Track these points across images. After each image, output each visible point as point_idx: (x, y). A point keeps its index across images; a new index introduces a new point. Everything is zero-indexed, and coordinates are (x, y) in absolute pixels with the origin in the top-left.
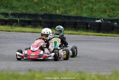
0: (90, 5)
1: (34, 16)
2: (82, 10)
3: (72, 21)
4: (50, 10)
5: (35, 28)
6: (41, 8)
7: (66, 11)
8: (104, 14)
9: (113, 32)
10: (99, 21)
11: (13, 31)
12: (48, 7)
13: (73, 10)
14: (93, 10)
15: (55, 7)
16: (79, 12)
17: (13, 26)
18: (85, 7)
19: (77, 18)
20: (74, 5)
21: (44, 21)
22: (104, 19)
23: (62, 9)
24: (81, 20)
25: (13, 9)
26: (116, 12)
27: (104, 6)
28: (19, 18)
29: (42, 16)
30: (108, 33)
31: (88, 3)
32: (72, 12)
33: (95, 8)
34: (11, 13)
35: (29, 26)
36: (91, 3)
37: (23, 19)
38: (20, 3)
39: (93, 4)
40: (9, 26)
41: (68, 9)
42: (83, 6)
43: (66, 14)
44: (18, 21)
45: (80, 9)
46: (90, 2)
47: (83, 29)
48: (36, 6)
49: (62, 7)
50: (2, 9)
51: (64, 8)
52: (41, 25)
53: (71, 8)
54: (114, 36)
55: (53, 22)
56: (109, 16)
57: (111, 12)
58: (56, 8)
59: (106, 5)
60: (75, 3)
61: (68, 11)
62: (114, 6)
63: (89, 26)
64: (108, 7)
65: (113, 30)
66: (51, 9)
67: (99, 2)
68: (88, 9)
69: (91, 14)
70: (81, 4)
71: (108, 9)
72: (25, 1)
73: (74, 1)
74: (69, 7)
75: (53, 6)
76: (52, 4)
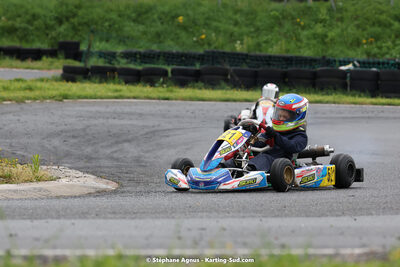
0: (319, 29)
2: (299, 40)
4: (219, 43)
5: (213, 89)
6: (195, 39)
7: (259, 45)
8: (355, 50)
12: (213, 35)
13: (277, 42)
14: (327, 40)
15: (232, 35)
16: (292, 45)
17: (157, 85)
18: (305, 33)
20: (277, 29)
23: (249, 41)
25: (124, 42)
26: (384, 45)
27: (355, 28)
31: (314, 23)
32: (275, 47)
33: (331, 34)
35: (196, 84)
36: (321, 22)
37: (184, 67)
38: (141, 28)
39: (324, 26)
40: (144, 86)
41: (265, 38)
42: (300, 30)
43: (260, 51)
45: (294, 38)
46: (317, 21)
47: (335, 89)
48: (183, 35)
49: (248, 35)
50: (98, 44)
51: (252, 37)
52: (226, 81)
53: (270, 36)
56: (368, 54)
57: (371, 43)
58: (232, 38)
59: (358, 26)
60: (280, 25)
61: (264, 45)
62: (377, 29)
64: (365, 33)
66: (221, 40)
67: (341, 20)
68: (315, 38)
69: (322, 50)
70: (296, 27)
71: (363, 36)
72: (154, 21)
73: (276, 18)
74: (267, 35)
75: (225, 32)
76: (223, 26)
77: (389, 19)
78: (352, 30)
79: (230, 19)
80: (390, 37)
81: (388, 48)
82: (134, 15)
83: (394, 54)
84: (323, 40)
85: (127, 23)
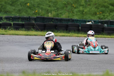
0: (81, 8)
1: (27, 20)
2: (73, 13)
3: (63, 23)
4: (43, 14)
5: (28, 31)
6: (33, 12)
7: (58, 14)
8: (94, 17)
9: (104, 33)
10: (90, 23)
11: (7, 35)
12: (40, 10)
13: (65, 13)
14: (84, 13)
15: (48, 10)
16: (71, 15)
17: (7, 29)
18: (76, 10)
19: (68, 20)
20: (65, 8)
21: (36, 24)
22: (94, 21)
23: (54, 13)
24: (73, 22)
25: (6, 13)
26: (105, 15)
27: (94, 8)
28: (12, 21)
29: (35, 19)
30: (99, 35)
31: (79, 6)
32: (64, 15)
33: (85, 10)
34: (5, 17)
35: (22, 29)
36: (82, 6)
37: (17, 22)
38: (13, 8)
39: (83, 7)
40: (3, 30)
41: (60, 12)
42: (74, 9)
43: (58, 17)
44: (11, 24)
45: (71, 12)
46: (80, 5)
47: (75, 31)
48: (29, 10)
49: (54, 11)
51: (55, 11)
52: (34, 28)
53: (62, 11)
54: (104, 37)
55: (45, 25)
56: (99, 18)
57: (101, 14)
58: (48, 12)
59: (96, 7)
60: (67, 7)
61: (60, 14)
62: (103, 9)
63: (80, 28)
64: (98, 10)
65: (103, 32)
66: (43, 12)
67: (90, 5)
68: (79, 12)
69: (82, 17)
70: (72, 8)
71: (98, 11)
72: (18, 5)
73: (65, 4)
74: (61, 11)
75: (45, 9)
76: (44, 7)
77: (108, 5)
78: (93, 9)
79: (47, 4)
80: (108, 12)
81: (107, 16)
82: (11, 3)
83: (109, 18)
84: (82, 13)
85: (8, 6)
